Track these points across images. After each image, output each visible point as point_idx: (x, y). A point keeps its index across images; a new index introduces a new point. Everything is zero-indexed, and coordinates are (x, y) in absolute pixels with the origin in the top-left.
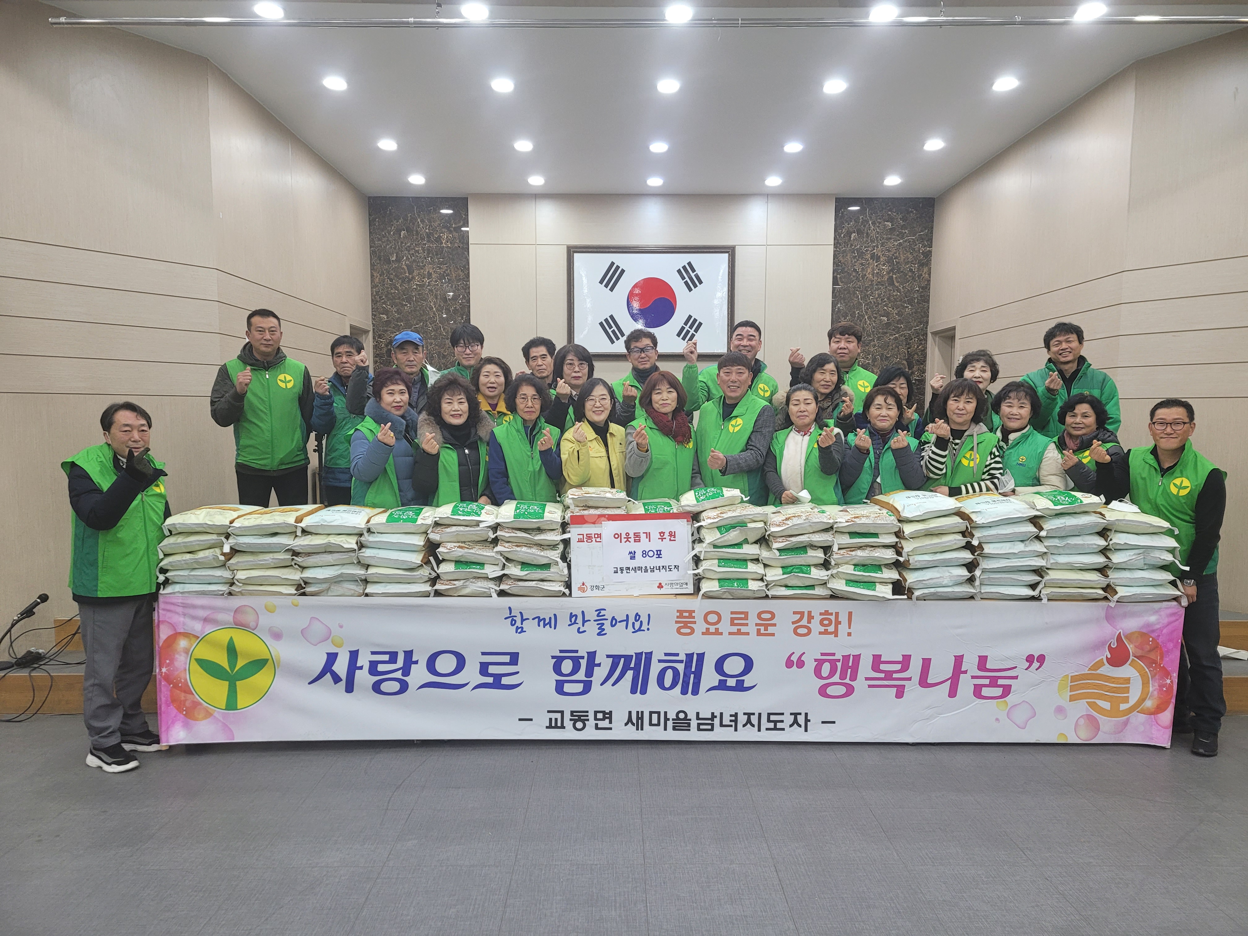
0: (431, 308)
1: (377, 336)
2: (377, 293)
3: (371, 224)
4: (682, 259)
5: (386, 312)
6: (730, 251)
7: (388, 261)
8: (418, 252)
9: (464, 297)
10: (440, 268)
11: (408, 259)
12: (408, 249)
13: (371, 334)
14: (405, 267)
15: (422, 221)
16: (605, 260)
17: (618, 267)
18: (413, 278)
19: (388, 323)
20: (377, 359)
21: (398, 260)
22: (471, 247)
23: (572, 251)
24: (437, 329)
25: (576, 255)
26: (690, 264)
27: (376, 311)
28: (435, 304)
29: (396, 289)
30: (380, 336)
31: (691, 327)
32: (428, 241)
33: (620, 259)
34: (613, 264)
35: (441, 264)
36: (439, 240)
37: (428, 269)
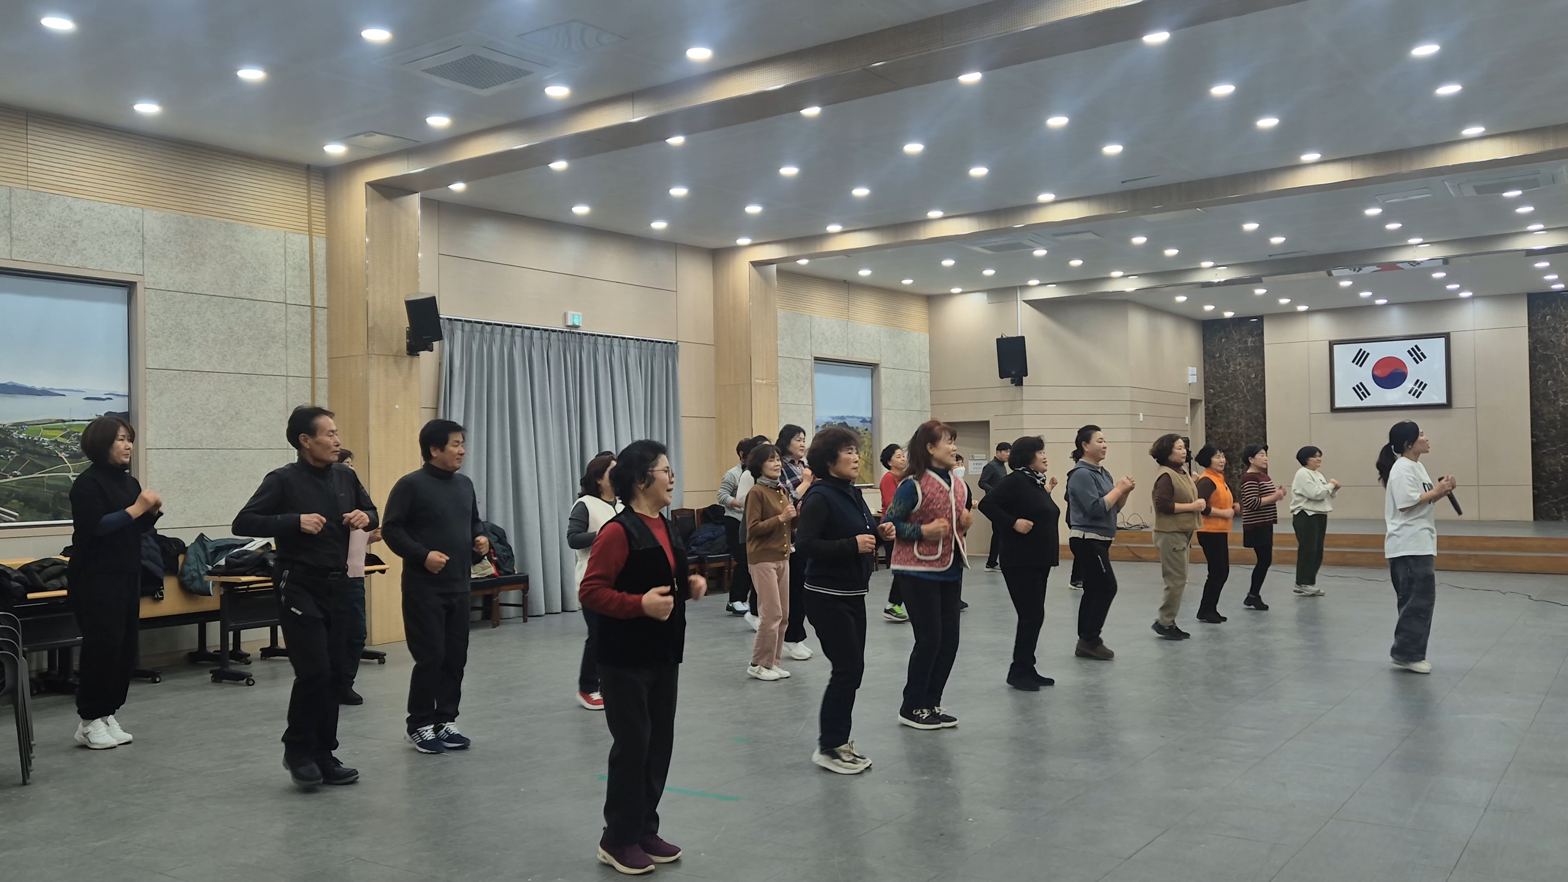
0: (1241, 384)
1: (1207, 402)
2: (1208, 377)
3: (1204, 336)
4: (1412, 344)
5: (1213, 388)
6: (1447, 336)
7: (1214, 357)
8: (1233, 350)
9: (1262, 376)
10: (1247, 359)
11: (1226, 355)
12: (1226, 349)
13: (1203, 402)
14: (1225, 360)
15: (1235, 332)
16: (1355, 348)
17: (1364, 352)
18: (1230, 366)
19: (1214, 394)
20: (1207, 417)
21: (1220, 356)
22: (1265, 345)
23: (1332, 344)
24: (1245, 396)
25: (1335, 346)
26: (1416, 346)
27: (1206, 388)
28: (1243, 381)
29: (1220, 374)
30: (1209, 403)
31: (1419, 386)
32: (1239, 344)
33: (1365, 347)
34: (1361, 350)
35: (1248, 356)
36: (1246, 342)
37: (1239, 360)
